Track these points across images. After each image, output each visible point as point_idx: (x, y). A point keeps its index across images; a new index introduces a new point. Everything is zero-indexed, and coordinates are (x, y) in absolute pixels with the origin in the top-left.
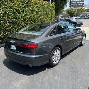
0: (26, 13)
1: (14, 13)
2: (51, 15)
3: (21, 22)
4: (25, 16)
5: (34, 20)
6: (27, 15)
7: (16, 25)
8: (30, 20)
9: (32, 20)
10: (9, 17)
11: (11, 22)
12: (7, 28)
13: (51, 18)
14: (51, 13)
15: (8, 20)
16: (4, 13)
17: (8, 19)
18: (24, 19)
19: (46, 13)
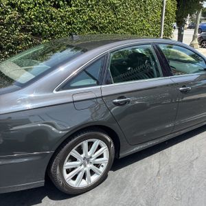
0: (77, 6)
1: (39, 4)
2: (161, 16)
3: (61, 32)
4: (73, 14)
5: (102, 28)
6: (78, 11)
7: (45, 38)
8: (89, 26)
9: (94, 28)
10: (23, 17)
11: (29, 31)
12: (19, 45)
13: (161, 23)
14: (162, 8)
15: (20, 24)
16: (7, 5)
17: (21, 21)
18: (69, 23)
19: (143, 8)
